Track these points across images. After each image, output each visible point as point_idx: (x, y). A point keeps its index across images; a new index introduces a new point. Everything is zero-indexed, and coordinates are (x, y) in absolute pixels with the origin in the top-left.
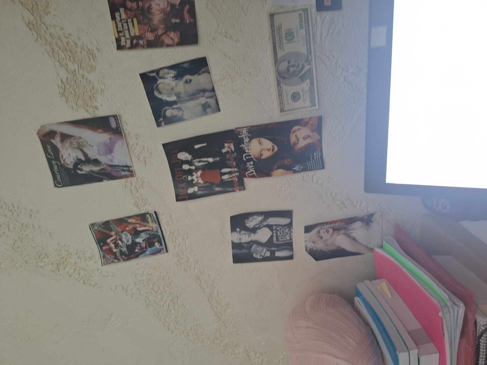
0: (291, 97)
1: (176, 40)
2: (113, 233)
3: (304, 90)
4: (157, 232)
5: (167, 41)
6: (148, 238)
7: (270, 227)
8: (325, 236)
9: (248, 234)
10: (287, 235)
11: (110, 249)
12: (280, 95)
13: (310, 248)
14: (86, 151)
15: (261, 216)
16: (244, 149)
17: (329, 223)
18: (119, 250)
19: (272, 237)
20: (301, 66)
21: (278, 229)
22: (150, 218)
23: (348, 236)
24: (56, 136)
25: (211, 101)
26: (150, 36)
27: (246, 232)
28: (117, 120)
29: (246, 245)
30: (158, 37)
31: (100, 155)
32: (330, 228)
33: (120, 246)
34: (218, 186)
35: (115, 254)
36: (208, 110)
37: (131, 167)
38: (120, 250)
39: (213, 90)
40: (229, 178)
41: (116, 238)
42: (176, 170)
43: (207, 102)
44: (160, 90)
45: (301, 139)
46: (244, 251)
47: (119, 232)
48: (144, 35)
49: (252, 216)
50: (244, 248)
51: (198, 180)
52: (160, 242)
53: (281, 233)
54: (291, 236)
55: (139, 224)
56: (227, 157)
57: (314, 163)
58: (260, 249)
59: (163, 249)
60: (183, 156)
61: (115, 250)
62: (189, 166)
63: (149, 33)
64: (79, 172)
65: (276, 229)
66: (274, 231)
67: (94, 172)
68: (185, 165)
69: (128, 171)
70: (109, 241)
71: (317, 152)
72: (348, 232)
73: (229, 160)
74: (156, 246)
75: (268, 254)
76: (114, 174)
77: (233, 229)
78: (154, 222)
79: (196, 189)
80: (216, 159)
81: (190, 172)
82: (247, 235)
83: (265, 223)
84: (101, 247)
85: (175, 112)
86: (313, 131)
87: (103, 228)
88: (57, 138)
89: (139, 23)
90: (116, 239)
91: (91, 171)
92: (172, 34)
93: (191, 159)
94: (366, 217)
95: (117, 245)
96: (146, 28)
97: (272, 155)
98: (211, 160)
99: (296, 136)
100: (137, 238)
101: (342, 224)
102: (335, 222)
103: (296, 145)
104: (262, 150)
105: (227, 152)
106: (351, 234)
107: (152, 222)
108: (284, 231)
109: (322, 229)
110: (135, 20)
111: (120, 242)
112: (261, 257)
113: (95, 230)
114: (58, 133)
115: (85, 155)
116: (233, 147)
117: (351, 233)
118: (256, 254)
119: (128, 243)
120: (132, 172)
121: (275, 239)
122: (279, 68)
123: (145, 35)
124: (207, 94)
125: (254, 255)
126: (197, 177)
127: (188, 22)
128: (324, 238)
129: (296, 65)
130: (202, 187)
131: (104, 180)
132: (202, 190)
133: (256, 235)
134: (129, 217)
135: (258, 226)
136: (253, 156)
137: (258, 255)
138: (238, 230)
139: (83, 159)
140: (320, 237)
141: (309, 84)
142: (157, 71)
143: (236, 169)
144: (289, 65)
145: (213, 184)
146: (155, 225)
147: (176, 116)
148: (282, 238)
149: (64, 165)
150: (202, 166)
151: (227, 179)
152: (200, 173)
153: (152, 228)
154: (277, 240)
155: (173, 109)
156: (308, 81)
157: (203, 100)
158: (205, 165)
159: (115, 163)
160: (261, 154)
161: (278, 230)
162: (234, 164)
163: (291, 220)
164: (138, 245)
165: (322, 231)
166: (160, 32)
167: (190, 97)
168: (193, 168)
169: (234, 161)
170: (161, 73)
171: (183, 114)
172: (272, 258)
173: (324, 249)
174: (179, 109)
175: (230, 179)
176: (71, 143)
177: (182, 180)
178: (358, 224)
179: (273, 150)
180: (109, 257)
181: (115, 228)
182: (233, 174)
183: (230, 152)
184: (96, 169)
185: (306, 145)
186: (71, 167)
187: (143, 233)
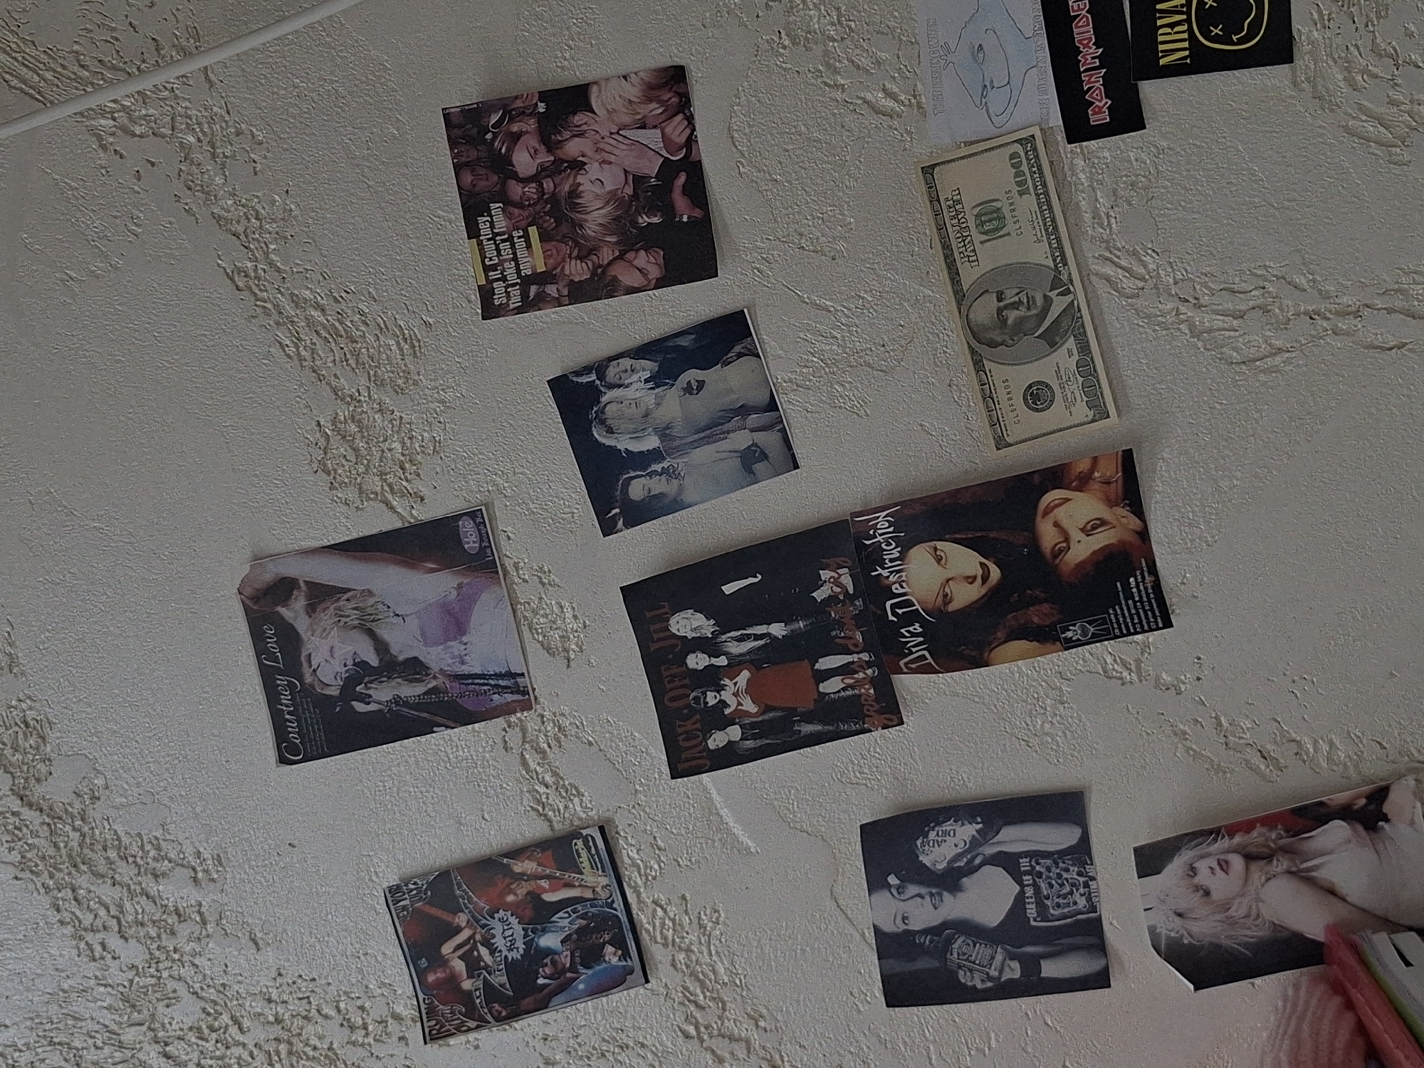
0: (1025, 399)
1: (655, 272)
2: (462, 919)
3: (1062, 373)
4: (610, 906)
5: (629, 278)
6: (577, 931)
7: (1008, 862)
8: (1220, 885)
9: (932, 895)
10: (1077, 890)
11: (453, 980)
12: (988, 398)
13: (1168, 938)
14: (385, 634)
15: (970, 823)
16: (886, 582)
17: (1223, 830)
18: (480, 984)
19: (1020, 900)
20: (1040, 301)
21: (1038, 868)
22: (584, 854)
23: (1306, 878)
24: (295, 592)
25: (768, 440)
26: (578, 271)
27: (923, 891)
28: (482, 527)
29: (927, 942)
30: (600, 270)
31: (426, 645)
32: (1228, 851)
33: (486, 967)
34: (808, 718)
35: (467, 998)
36: (758, 467)
37: (523, 675)
38: (485, 981)
39: (772, 406)
40: (844, 689)
41: (472, 937)
42: (665, 674)
43: (754, 445)
44: (609, 422)
45: (1076, 535)
46: (923, 963)
47: (480, 911)
48: (558, 270)
49: (939, 824)
50: (923, 951)
51: (739, 704)
52: (620, 943)
53: (1051, 886)
54: (1090, 894)
55: (548, 877)
56: (833, 615)
57: (1133, 611)
58: (980, 952)
59: (632, 972)
60: (688, 623)
61: (467, 985)
62: (709, 657)
63: (573, 262)
64: (360, 707)
65: (1033, 868)
66: (1027, 879)
67: (406, 704)
68: (694, 655)
69: (512, 693)
70: (446, 949)
71: (1138, 573)
72: (1305, 865)
73: (840, 624)
74: (607, 959)
75: (1014, 971)
76: (468, 704)
77: (876, 883)
78: (598, 870)
79: (735, 732)
80: (795, 626)
81: (712, 678)
82: (928, 898)
83: (989, 850)
84: (421, 974)
85: (658, 486)
86: (1111, 503)
87: (430, 904)
88: (296, 599)
89: (544, 238)
90: (472, 941)
91: (397, 700)
92: (642, 259)
93: (712, 633)
94: (1363, 801)
95: (474, 966)
96: (565, 249)
97: (984, 596)
98: (777, 630)
99: (1056, 524)
100: (544, 931)
101: (1274, 836)
102: (1248, 826)
103: (1061, 557)
104: (948, 581)
105: (832, 599)
106: (1314, 874)
107: (592, 868)
108: (1065, 875)
109: (1202, 857)
110: (533, 231)
111: (484, 951)
112: (989, 984)
113: (404, 908)
114: (302, 584)
115: (381, 647)
116: (847, 581)
117: (1316, 868)
118: (968, 973)
119: (515, 955)
120: (525, 693)
121: (1031, 911)
122: (971, 316)
123: (563, 267)
124: (753, 419)
125: (963, 977)
126: (736, 694)
127: (685, 219)
128: (1215, 896)
129: (1025, 301)
130: (753, 725)
131: (435, 729)
132: (754, 737)
133: (959, 894)
134: (516, 853)
135: (965, 860)
136: (919, 603)
137: (976, 975)
138: (892, 880)
139: (374, 661)
140: (1202, 892)
141: (1075, 352)
142: (600, 368)
143: (865, 657)
144: (1002, 304)
145: (792, 711)
146: (604, 881)
147: (661, 495)
148: (1058, 905)
149: (312, 686)
150: (750, 652)
151: (839, 692)
152: (745, 675)
153: (594, 891)
154: (1043, 913)
155: (650, 475)
156: (1071, 343)
157: (741, 440)
158: (759, 648)
159: (474, 666)
160: (945, 596)
161: (1040, 875)
162: (859, 637)
163: (1083, 832)
164: (547, 960)
165: (1202, 866)
166: (606, 255)
167: (702, 435)
168: (722, 661)
169: (858, 628)
170: (612, 373)
171: (681, 489)
172: (1033, 985)
173: (1225, 942)
174: (669, 473)
175: (850, 693)
176: (340, 614)
177: (688, 706)
178: (1337, 830)
179: (985, 579)
180: (446, 1009)
181: (469, 898)
182: (857, 672)
183: (841, 597)
184: (410, 691)
185: (1094, 553)
186: (334, 692)
187: (561, 914)
